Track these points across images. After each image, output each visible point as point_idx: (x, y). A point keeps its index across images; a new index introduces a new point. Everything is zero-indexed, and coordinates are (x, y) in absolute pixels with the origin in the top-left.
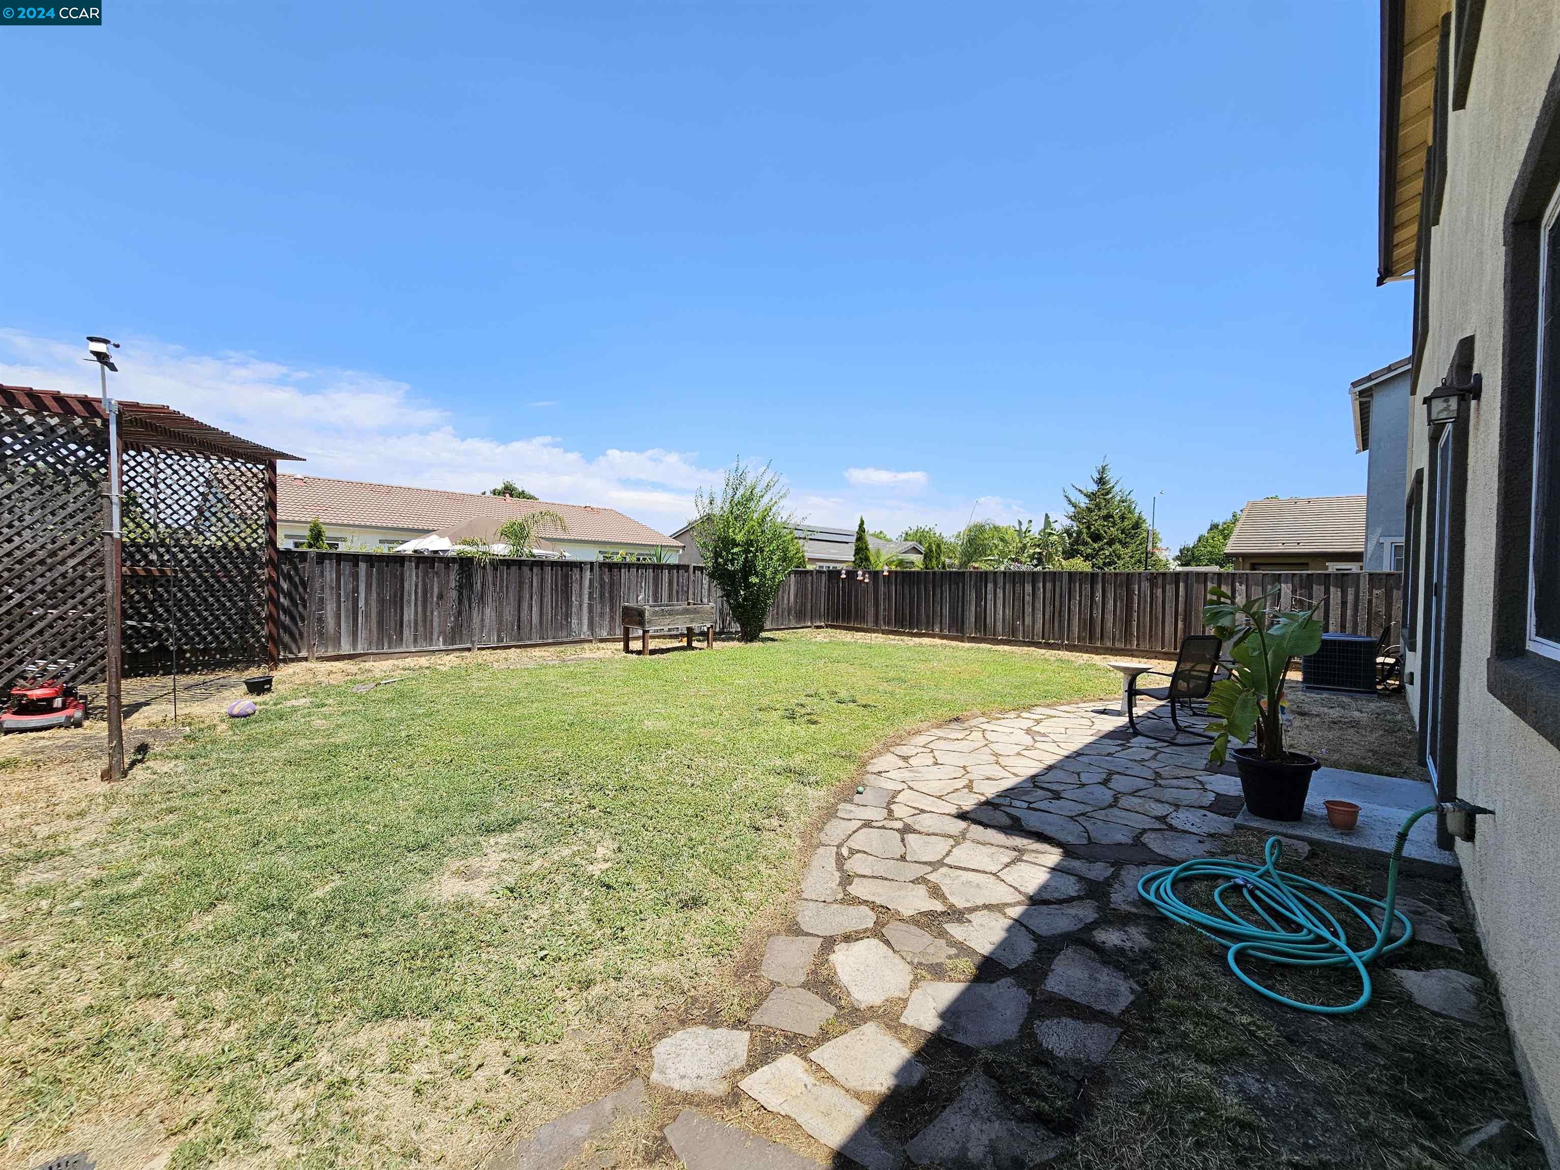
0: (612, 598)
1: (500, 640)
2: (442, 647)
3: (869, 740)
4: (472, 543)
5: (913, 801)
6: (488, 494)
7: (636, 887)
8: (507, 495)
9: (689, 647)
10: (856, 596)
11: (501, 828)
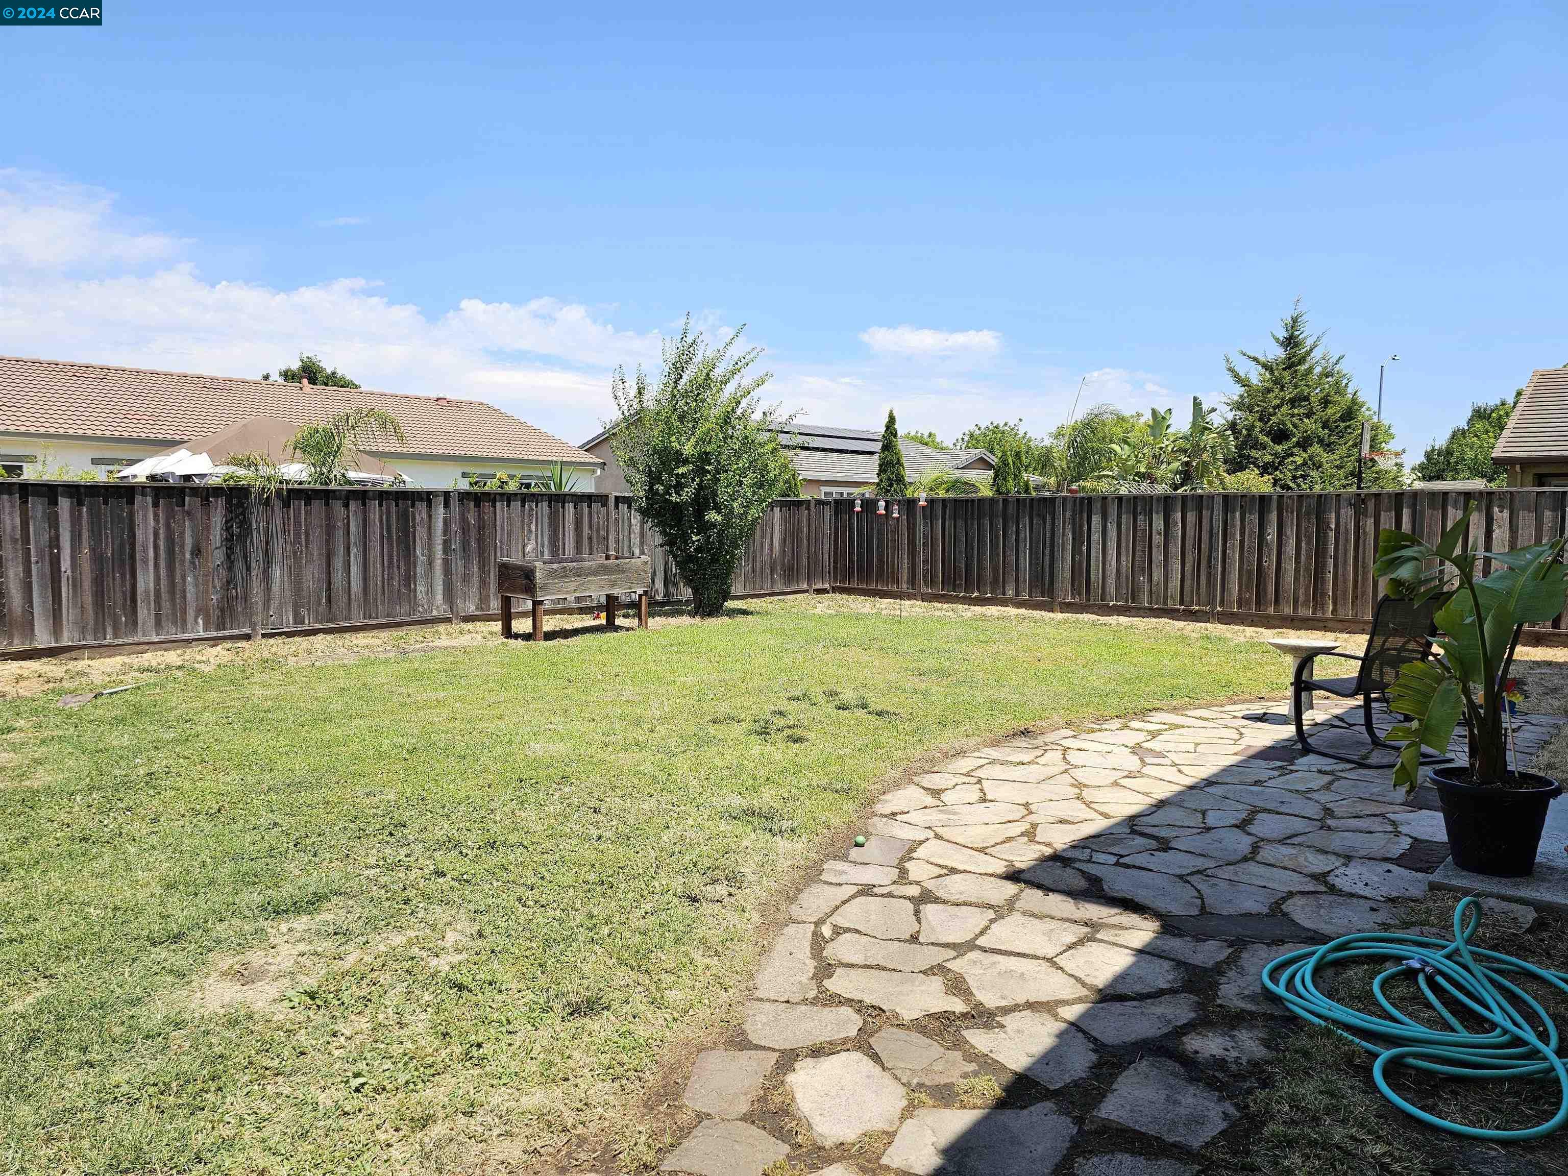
0: (481, 551)
1: (299, 620)
2: (203, 634)
3: (882, 765)
4: (250, 464)
5: (941, 857)
6: (275, 377)
7: (503, 987)
8: (305, 381)
9: (610, 626)
10: (880, 541)
11: (296, 908)
